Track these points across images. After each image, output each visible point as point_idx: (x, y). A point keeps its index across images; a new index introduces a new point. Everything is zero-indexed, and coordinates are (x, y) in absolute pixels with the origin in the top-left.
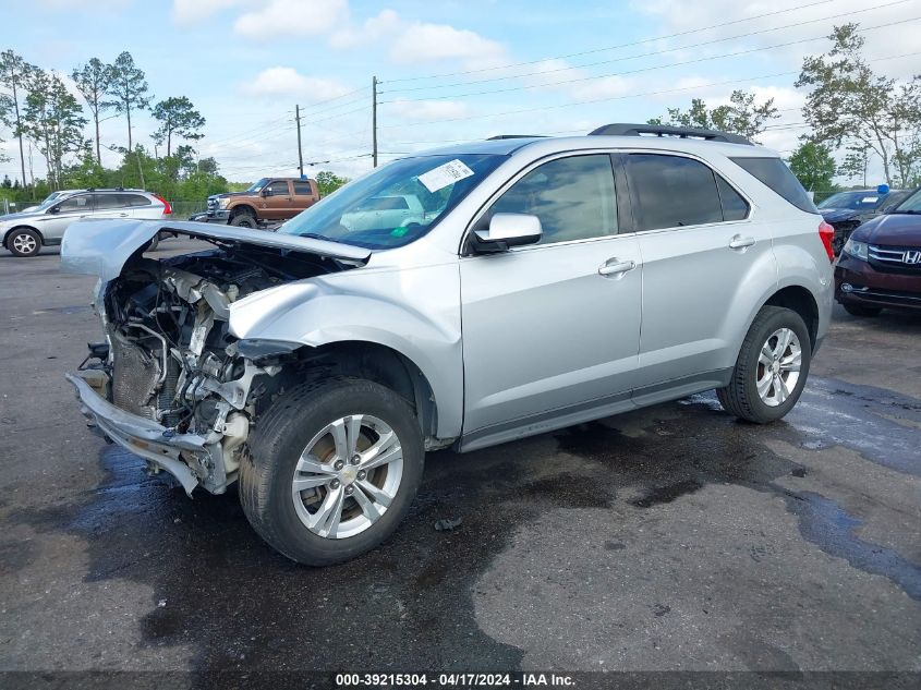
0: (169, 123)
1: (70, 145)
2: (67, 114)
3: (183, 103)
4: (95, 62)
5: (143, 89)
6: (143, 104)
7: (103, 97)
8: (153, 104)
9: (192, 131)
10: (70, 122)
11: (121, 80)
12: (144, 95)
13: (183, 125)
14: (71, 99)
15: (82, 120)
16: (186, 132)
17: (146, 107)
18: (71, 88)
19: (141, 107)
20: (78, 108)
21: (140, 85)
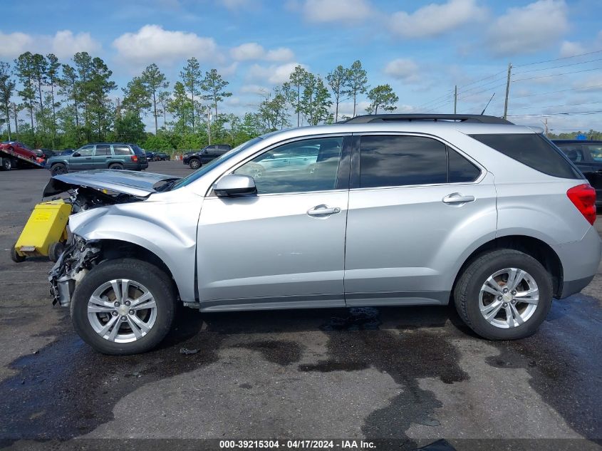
0: (377, 101)
1: (322, 117)
2: (322, 99)
3: (387, 88)
4: (340, 68)
5: (364, 82)
6: (364, 90)
7: (342, 89)
8: (368, 90)
9: (390, 105)
10: (325, 104)
11: (353, 77)
12: (365, 85)
13: (385, 101)
14: (325, 90)
15: (330, 102)
16: (387, 106)
17: (365, 92)
18: (326, 85)
19: (362, 93)
20: (329, 96)
21: (363, 80)
